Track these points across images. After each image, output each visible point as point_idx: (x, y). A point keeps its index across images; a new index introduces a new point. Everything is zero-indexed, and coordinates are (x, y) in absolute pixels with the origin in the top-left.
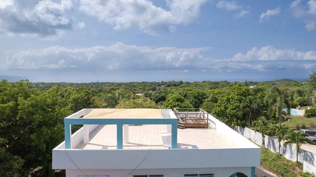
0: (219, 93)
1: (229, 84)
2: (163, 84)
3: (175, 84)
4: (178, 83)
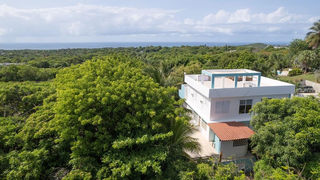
0: (209, 58)
1: (209, 48)
2: (142, 50)
3: (154, 49)
4: (157, 49)
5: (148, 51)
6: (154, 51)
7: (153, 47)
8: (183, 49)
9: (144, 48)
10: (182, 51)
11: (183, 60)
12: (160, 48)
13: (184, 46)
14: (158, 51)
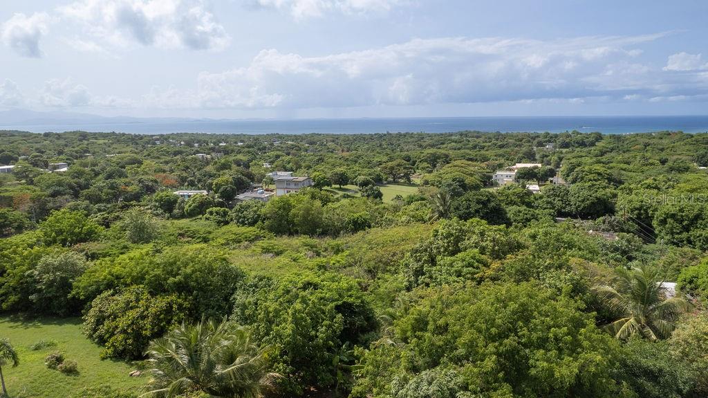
2: (549, 141)
3: (582, 140)
4: (591, 139)
5: (566, 145)
6: (582, 144)
7: (578, 133)
8: (665, 141)
9: (556, 136)
10: (662, 150)
11: (681, 210)
12: (599, 137)
13: (669, 134)
14: (592, 144)
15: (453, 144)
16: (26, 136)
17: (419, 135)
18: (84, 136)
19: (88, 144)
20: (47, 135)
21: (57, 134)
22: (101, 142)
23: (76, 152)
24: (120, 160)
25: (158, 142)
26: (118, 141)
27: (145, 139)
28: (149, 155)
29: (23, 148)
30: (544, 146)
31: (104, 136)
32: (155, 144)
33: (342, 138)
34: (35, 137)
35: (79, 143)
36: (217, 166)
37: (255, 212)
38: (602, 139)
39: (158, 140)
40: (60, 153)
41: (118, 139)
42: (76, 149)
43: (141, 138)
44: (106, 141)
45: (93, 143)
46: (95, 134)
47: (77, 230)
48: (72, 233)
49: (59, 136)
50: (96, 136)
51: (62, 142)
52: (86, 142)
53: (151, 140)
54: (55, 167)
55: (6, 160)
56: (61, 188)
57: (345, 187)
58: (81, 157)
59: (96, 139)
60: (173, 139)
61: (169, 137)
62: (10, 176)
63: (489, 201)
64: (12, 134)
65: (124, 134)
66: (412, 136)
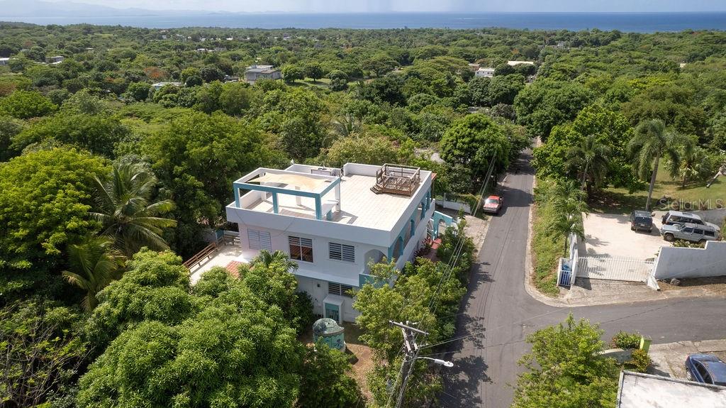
2: (563, 39)
3: (597, 38)
4: (606, 38)
5: (577, 44)
6: (596, 43)
12: (617, 36)
14: (607, 43)
15: (464, 40)
16: (30, 28)
17: (439, 31)
18: (88, 29)
19: (92, 38)
20: (50, 27)
21: (61, 27)
22: (106, 35)
23: (77, 46)
24: (116, 55)
25: (164, 37)
26: (124, 35)
27: (151, 34)
28: (149, 49)
29: (25, 41)
30: (556, 44)
31: (110, 29)
32: (161, 38)
33: (356, 33)
34: (39, 30)
35: (83, 36)
36: (206, 59)
37: (193, 96)
38: (619, 37)
39: (164, 34)
40: (61, 46)
41: (123, 32)
42: (77, 43)
43: (147, 31)
44: (112, 35)
45: (98, 37)
46: (100, 27)
47: (33, 107)
48: (29, 109)
49: (63, 29)
50: (101, 29)
51: (66, 35)
52: (91, 36)
53: (158, 35)
54: (52, 61)
55: (6, 53)
56: (48, 79)
57: (319, 80)
58: (82, 51)
59: (101, 32)
60: (181, 33)
61: (177, 31)
62: (6, 68)
63: (387, 86)
64: (15, 26)
65: (130, 28)
66: (431, 31)
